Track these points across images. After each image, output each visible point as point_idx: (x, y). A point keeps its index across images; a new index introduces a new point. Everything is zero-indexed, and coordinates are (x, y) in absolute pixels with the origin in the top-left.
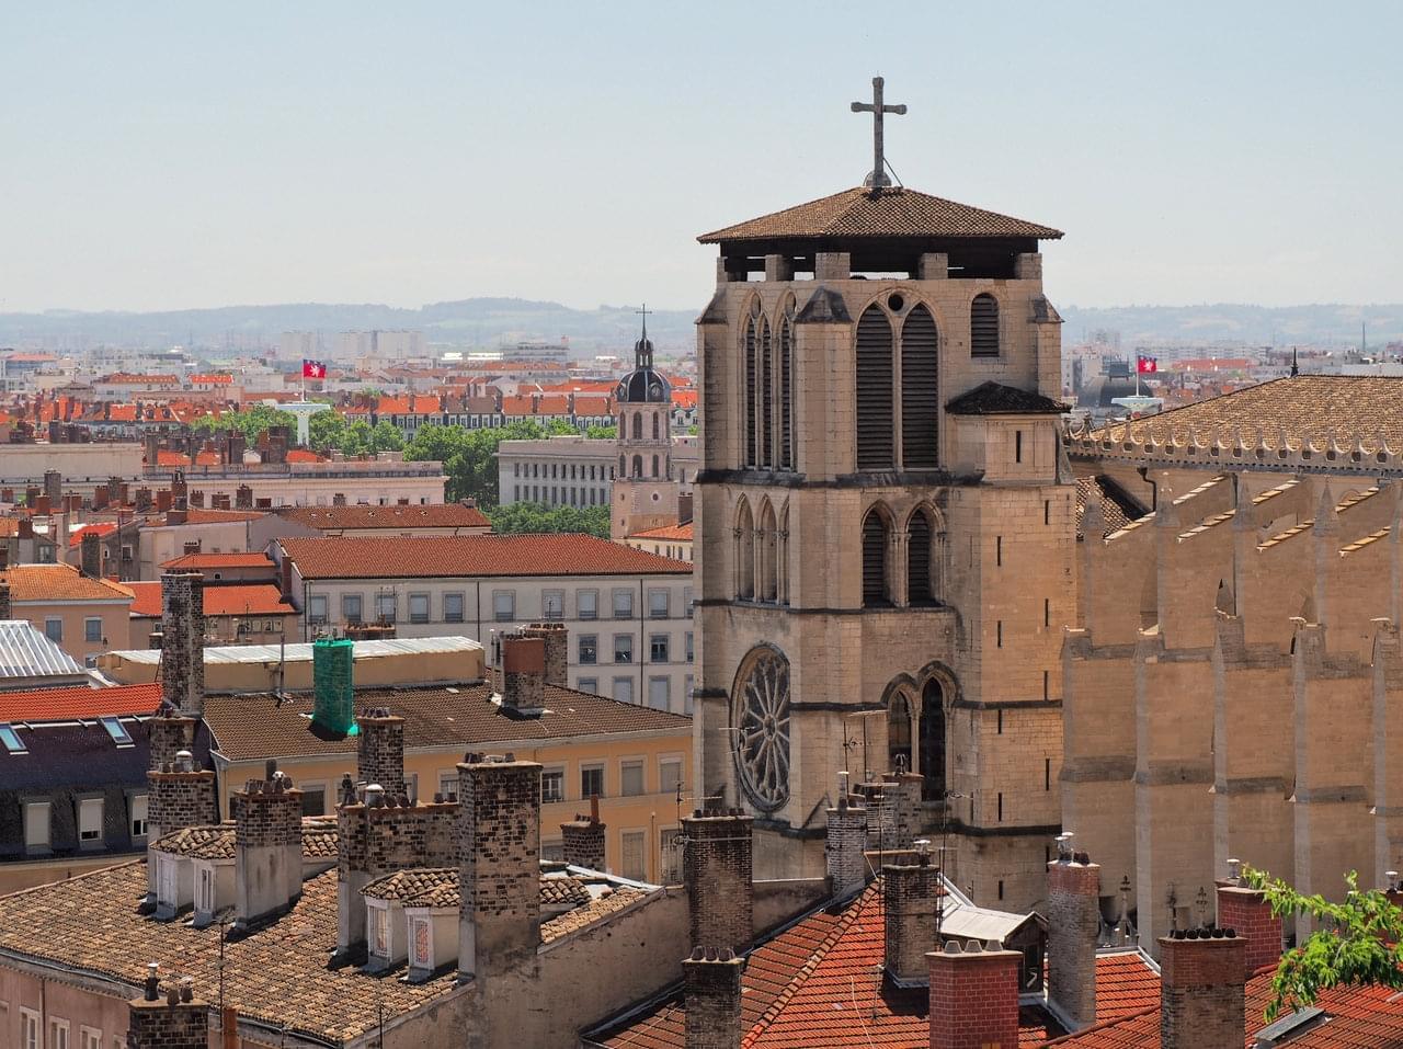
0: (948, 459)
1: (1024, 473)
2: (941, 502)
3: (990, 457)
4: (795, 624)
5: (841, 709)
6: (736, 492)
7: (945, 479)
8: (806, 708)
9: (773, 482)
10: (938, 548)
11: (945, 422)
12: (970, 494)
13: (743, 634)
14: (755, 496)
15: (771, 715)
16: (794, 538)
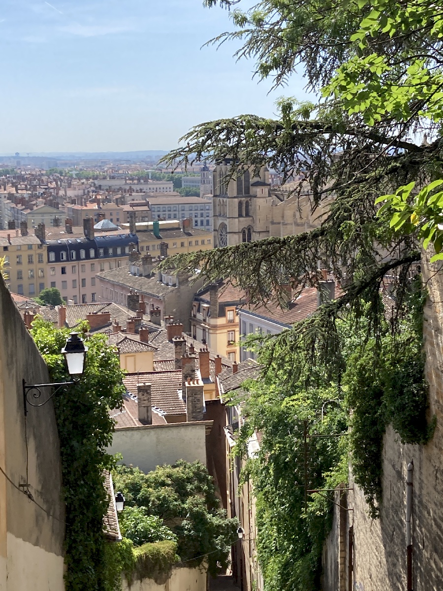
0: (251, 193)
1: (263, 195)
2: (250, 200)
3: (258, 193)
4: (228, 220)
5: (235, 233)
6: (218, 199)
7: (251, 196)
8: (229, 233)
9: (224, 197)
10: (250, 207)
11: (251, 187)
12: (255, 199)
13: (220, 221)
14: (221, 199)
15: (224, 233)
16: (227, 206)
